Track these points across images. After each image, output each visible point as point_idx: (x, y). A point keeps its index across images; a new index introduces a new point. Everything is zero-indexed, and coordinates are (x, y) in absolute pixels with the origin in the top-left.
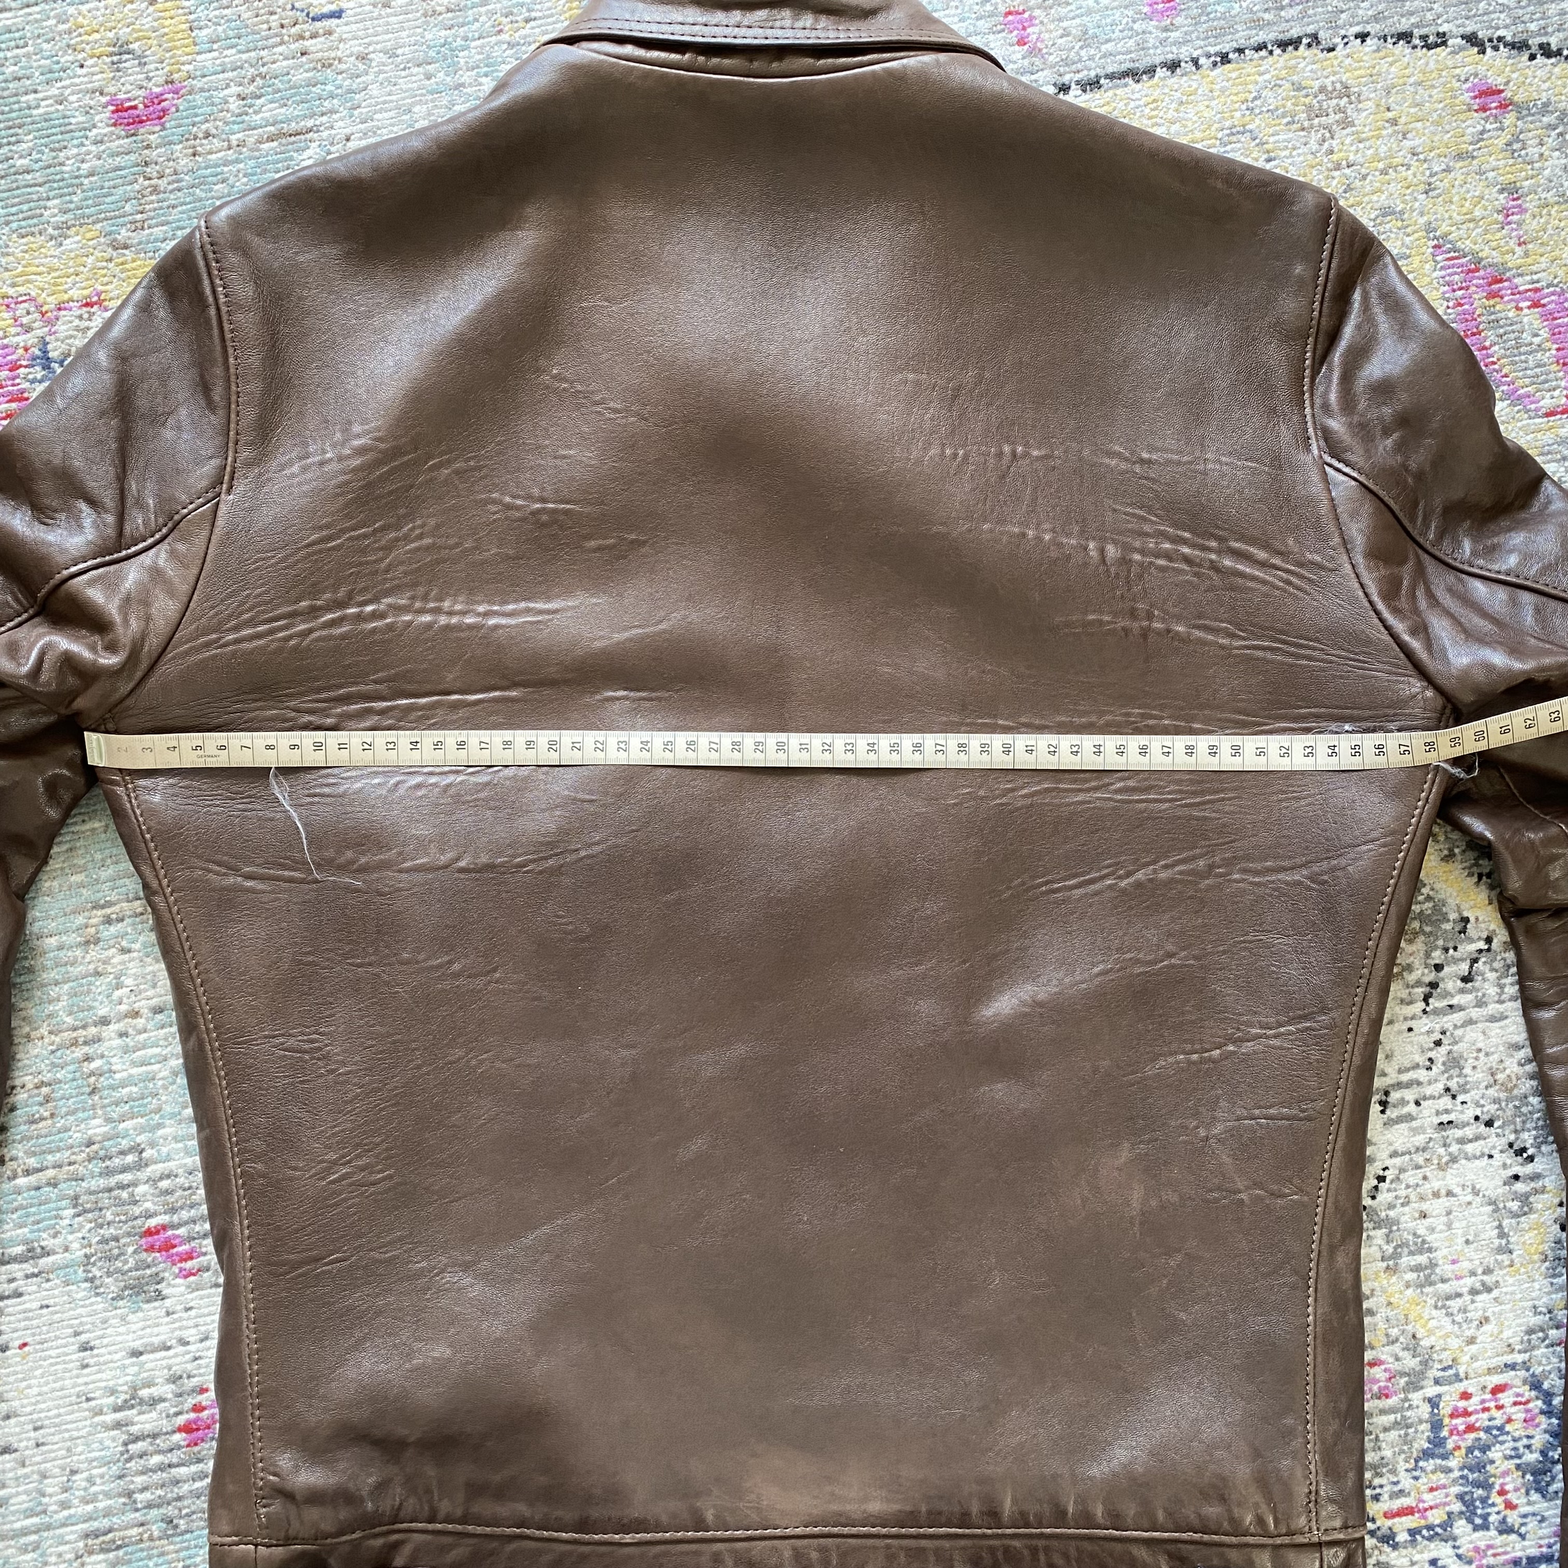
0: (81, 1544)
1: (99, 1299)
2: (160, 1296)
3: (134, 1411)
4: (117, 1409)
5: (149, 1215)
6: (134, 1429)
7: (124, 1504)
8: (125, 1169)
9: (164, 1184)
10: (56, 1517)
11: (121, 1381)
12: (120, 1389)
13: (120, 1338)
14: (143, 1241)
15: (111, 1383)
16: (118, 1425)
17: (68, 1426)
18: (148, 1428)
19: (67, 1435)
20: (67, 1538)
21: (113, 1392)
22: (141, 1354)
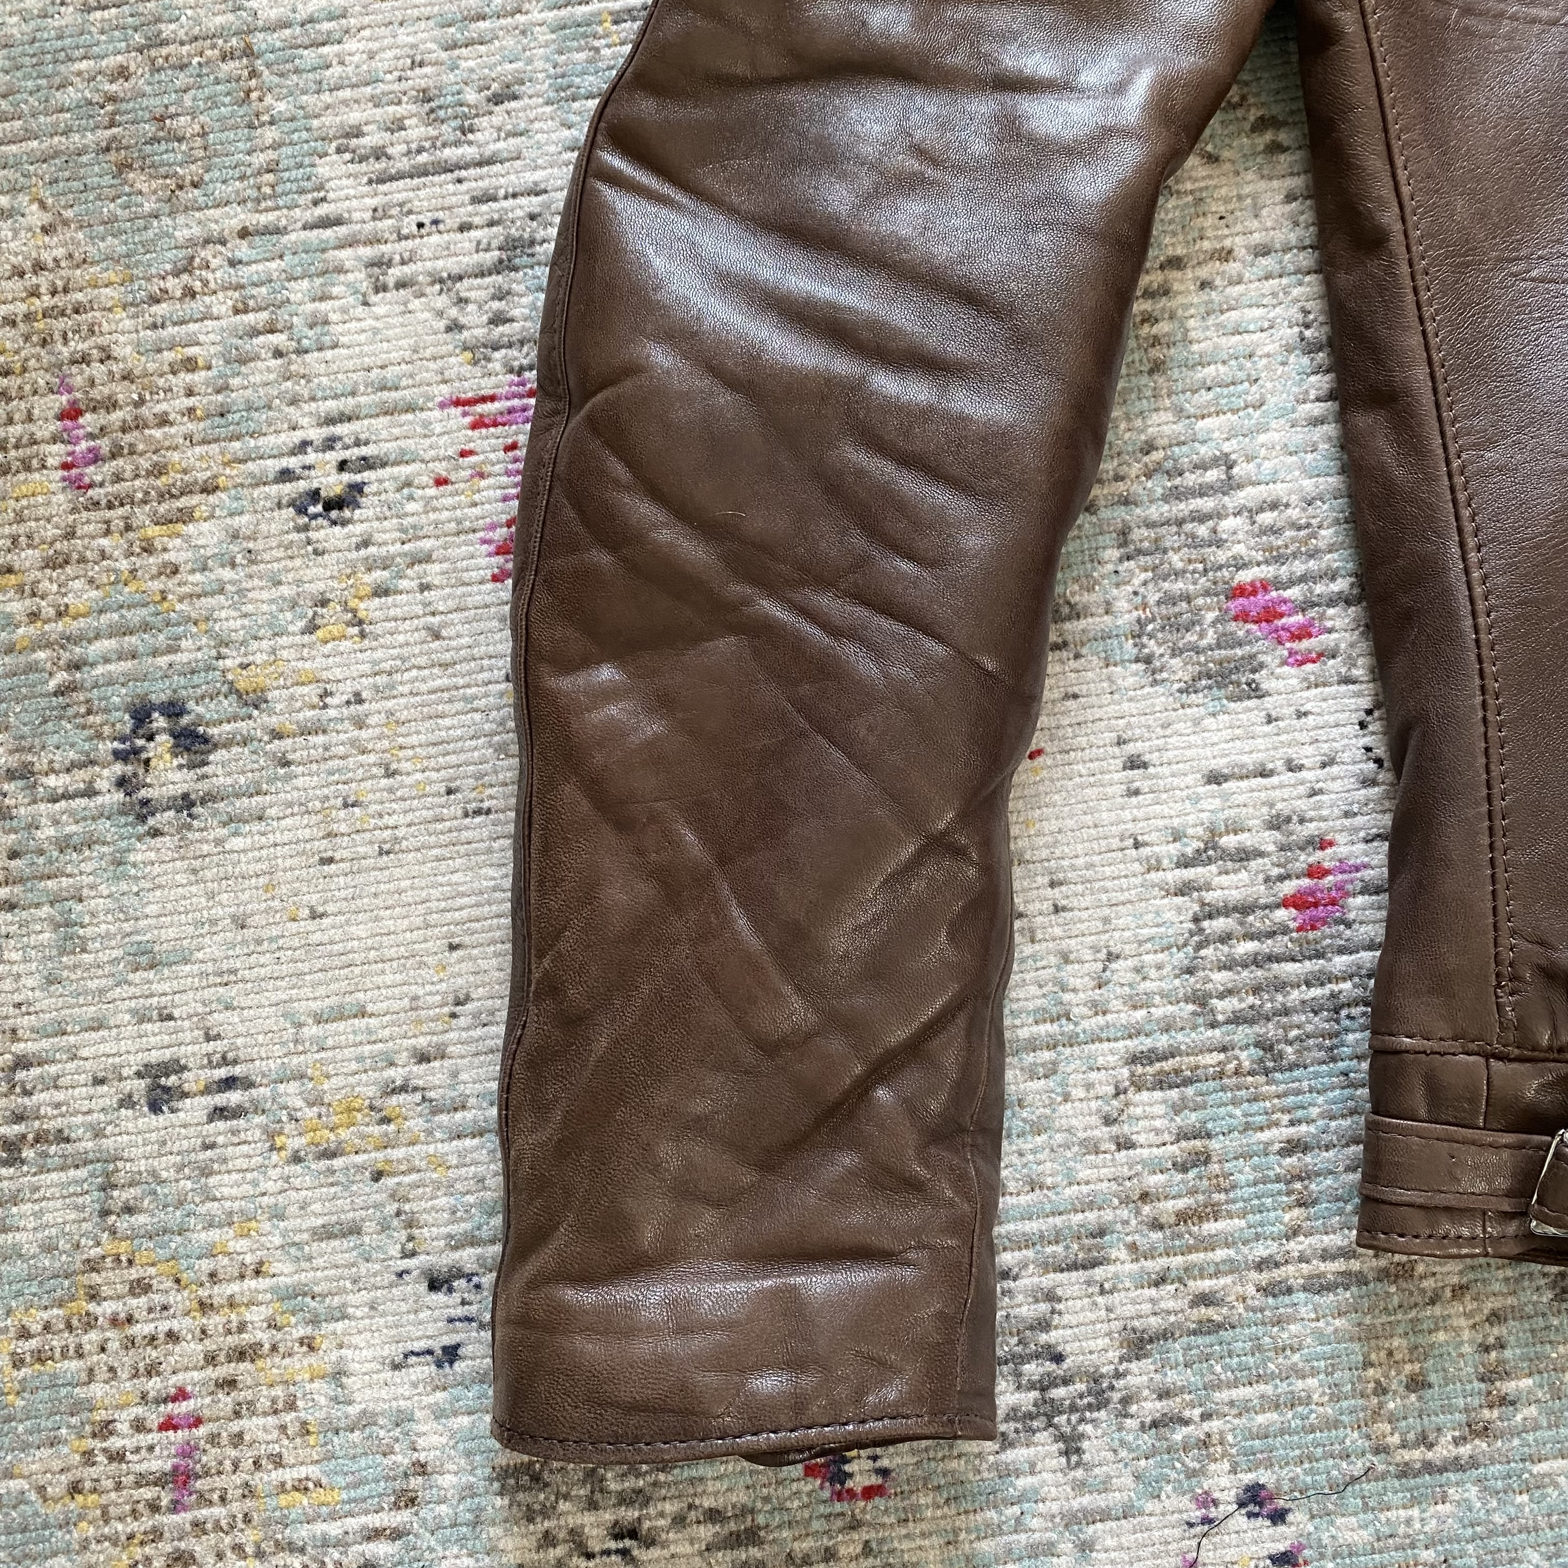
0: (1125, 1072)
1: (1160, 689)
2: (1256, 692)
3: (1213, 868)
4: (1184, 863)
5: (1240, 564)
6: (1209, 897)
7: (1194, 1014)
8: (1202, 491)
9: (1267, 518)
10: (1085, 1024)
11: (1191, 819)
12: (1190, 831)
13: (1189, 753)
14: (1231, 605)
15: (1176, 822)
16: (1184, 889)
17: (1109, 884)
18: (1235, 896)
19: (1104, 897)
20: (1101, 1061)
21: (1177, 836)
22: (1226, 778)
